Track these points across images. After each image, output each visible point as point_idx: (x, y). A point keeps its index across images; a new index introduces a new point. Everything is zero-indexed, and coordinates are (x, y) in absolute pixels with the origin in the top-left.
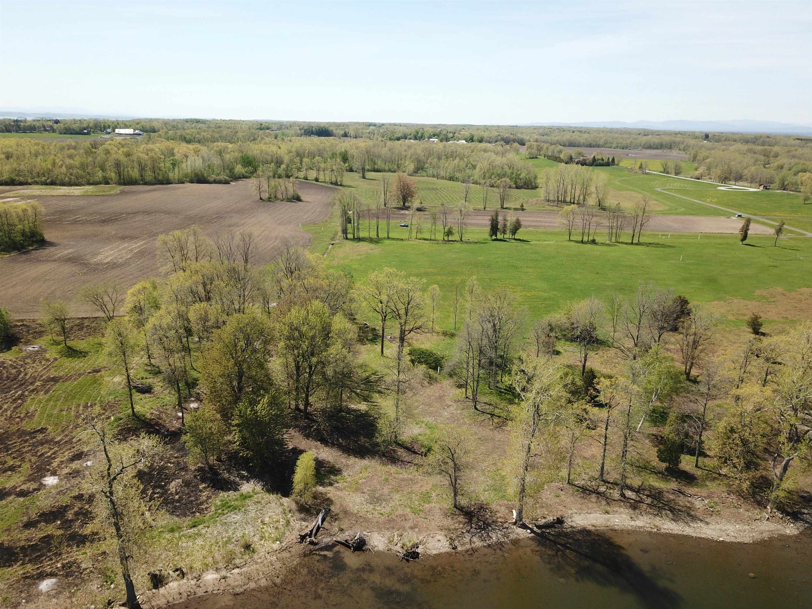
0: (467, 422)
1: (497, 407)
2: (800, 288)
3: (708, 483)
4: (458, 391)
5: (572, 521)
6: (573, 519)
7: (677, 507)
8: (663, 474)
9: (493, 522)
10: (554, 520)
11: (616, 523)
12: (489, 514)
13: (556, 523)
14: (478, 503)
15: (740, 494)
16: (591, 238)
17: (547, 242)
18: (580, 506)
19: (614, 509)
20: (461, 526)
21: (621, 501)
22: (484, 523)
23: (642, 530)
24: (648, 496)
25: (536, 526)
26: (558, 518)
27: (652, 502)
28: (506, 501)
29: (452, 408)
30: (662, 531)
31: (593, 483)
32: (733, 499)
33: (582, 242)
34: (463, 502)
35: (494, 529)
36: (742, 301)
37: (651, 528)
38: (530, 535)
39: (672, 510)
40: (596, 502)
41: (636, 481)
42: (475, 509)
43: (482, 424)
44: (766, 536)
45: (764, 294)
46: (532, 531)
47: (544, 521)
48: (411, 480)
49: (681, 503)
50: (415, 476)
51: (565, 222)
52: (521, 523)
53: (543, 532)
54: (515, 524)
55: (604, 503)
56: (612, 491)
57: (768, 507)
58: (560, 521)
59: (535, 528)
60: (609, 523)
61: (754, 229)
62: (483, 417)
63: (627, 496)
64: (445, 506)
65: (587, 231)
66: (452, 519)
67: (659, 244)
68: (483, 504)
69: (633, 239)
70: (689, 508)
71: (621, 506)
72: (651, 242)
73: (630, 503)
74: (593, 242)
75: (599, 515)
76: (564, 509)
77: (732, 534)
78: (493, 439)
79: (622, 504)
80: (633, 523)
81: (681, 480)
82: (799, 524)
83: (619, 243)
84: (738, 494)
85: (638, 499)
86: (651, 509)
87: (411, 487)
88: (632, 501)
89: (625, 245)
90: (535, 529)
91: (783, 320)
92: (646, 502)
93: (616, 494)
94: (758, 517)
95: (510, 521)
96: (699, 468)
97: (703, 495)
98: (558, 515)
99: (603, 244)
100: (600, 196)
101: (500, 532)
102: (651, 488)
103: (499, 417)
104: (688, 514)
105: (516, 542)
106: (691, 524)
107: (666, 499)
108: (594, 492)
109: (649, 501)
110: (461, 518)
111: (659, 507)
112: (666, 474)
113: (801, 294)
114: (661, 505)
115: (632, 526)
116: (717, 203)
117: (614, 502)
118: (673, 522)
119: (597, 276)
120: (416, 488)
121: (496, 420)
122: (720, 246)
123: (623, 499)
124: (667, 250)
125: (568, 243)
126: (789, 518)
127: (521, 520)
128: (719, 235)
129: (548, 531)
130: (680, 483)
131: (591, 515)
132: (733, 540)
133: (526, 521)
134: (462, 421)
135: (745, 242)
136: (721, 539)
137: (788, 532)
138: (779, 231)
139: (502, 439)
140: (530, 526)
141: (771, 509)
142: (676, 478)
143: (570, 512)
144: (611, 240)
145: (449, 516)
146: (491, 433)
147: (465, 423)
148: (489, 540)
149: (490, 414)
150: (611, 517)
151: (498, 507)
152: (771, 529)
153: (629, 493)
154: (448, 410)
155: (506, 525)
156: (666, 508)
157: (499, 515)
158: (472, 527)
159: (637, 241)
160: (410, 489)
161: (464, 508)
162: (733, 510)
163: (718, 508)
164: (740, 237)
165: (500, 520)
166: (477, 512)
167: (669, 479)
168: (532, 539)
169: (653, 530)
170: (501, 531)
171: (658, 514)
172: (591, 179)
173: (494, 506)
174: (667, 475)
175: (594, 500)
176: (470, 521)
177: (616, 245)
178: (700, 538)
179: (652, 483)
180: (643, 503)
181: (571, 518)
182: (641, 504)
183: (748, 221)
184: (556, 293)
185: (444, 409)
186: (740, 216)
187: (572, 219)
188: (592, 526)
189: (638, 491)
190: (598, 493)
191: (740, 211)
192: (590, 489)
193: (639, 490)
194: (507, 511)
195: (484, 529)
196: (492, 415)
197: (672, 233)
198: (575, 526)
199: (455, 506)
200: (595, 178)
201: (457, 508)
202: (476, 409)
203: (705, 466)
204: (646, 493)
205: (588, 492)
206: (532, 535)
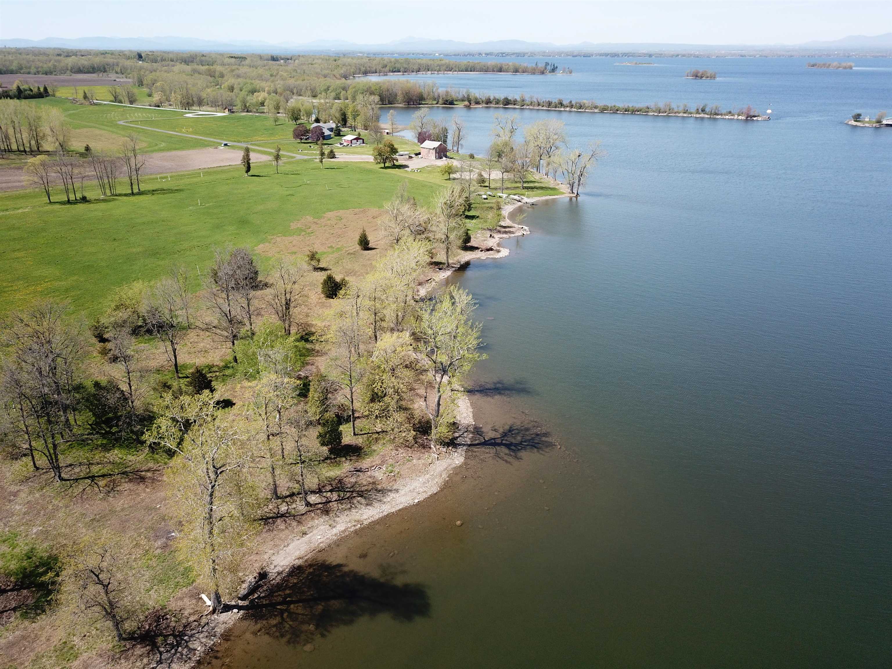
0: (61, 505)
1: (92, 464)
2: (324, 213)
3: (374, 448)
4: (18, 465)
5: (275, 566)
6: (275, 563)
7: (363, 489)
8: (331, 458)
9: (185, 627)
10: (255, 578)
11: (319, 541)
12: (173, 619)
13: (260, 580)
14: (149, 614)
15: (407, 445)
16: (79, 196)
17: (20, 211)
18: (272, 543)
19: (309, 526)
20: (145, 661)
21: (309, 511)
22: (175, 636)
23: (347, 533)
24: (331, 491)
25: (240, 599)
26: (260, 574)
27: (339, 496)
28: (184, 589)
29: (22, 495)
30: (366, 523)
31: (270, 507)
32: (402, 453)
33: (69, 202)
34: (129, 626)
35: (192, 636)
36: (284, 238)
37: (354, 526)
38: (239, 614)
39: (361, 494)
40: (286, 528)
41: (312, 482)
42: (150, 625)
43: (85, 497)
44: (445, 476)
45: (299, 226)
46: (240, 608)
47: (244, 586)
48: (24, 638)
49: (365, 483)
50: (25, 628)
51: (36, 179)
52: (222, 606)
53: (252, 601)
54: (214, 611)
55: (294, 524)
56: (294, 506)
57: (432, 446)
58: (263, 576)
59: (239, 601)
60: (312, 546)
61: (254, 157)
62: (80, 486)
63: (312, 502)
64: (104, 646)
65: (70, 187)
66: (127, 659)
67: (164, 190)
68: (157, 611)
69: (132, 189)
70: (374, 483)
71: (313, 518)
72: (154, 189)
73: (320, 509)
74: (84, 200)
75: (298, 542)
76: (257, 558)
77: (421, 490)
78: (112, 512)
79: (313, 515)
80: (335, 531)
81: (350, 456)
82: (459, 450)
83: (116, 195)
84: (403, 446)
85: (324, 500)
86: (342, 504)
87: (32, 650)
88: (320, 506)
89: (125, 198)
90: (241, 603)
91: (330, 250)
92: (334, 499)
93: (300, 506)
94: (430, 461)
95: (206, 613)
96: (357, 435)
97: (377, 462)
98: (257, 566)
99: (98, 201)
100: (61, 138)
101: (202, 636)
102: (330, 480)
103: (103, 476)
104: (376, 490)
105: (227, 636)
106: (385, 500)
107: (349, 486)
108: (278, 517)
109: (335, 496)
110: (139, 650)
111: (348, 498)
112: (333, 457)
113: (329, 220)
114: (348, 494)
115: (336, 535)
116: (196, 133)
117: (304, 517)
118: (369, 507)
119: (116, 244)
120: (40, 647)
121: (102, 483)
122: (229, 181)
123: (311, 509)
124: (178, 195)
125: (50, 207)
126: (450, 448)
127: (219, 602)
128: (219, 169)
129: (256, 596)
130: (351, 460)
131: (291, 547)
132: (425, 496)
133: (225, 600)
134: (50, 507)
135: (250, 173)
136: (416, 501)
137: (457, 462)
138: (277, 157)
139: (126, 506)
140: (233, 603)
141: (435, 447)
142: (344, 456)
143: (266, 557)
144: (105, 194)
145: (120, 659)
146: (105, 504)
147: (57, 509)
148: (195, 654)
149: (88, 478)
150: (310, 537)
151: (180, 603)
152: (445, 467)
153: (313, 499)
154: (18, 500)
155: (204, 621)
156: (355, 495)
157: (186, 613)
158: (161, 653)
159: (137, 191)
160: (31, 654)
161: (134, 632)
162: (409, 465)
163: (397, 470)
164: (244, 169)
165: (192, 619)
166: (156, 627)
167: (340, 461)
168: (244, 618)
169: (357, 527)
170: (202, 632)
171: (351, 507)
172: (39, 118)
173: (173, 605)
174: (335, 458)
175: (282, 526)
176: (154, 647)
177: (114, 200)
178: (400, 510)
179: (328, 475)
180: (331, 501)
181: (271, 563)
182: (331, 504)
183: (247, 150)
184: (75, 278)
185: (10, 501)
186: (226, 145)
187: (44, 174)
188: (298, 559)
189: (319, 491)
190: (282, 516)
191: (226, 140)
192: (271, 515)
193: (319, 489)
194: (194, 601)
195: (179, 645)
196: (93, 478)
197: (170, 174)
198: (281, 569)
199: (121, 638)
200: (44, 115)
201: (125, 639)
202: (62, 479)
203: (361, 430)
204: (328, 488)
205: (271, 520)
206: (242, 612)
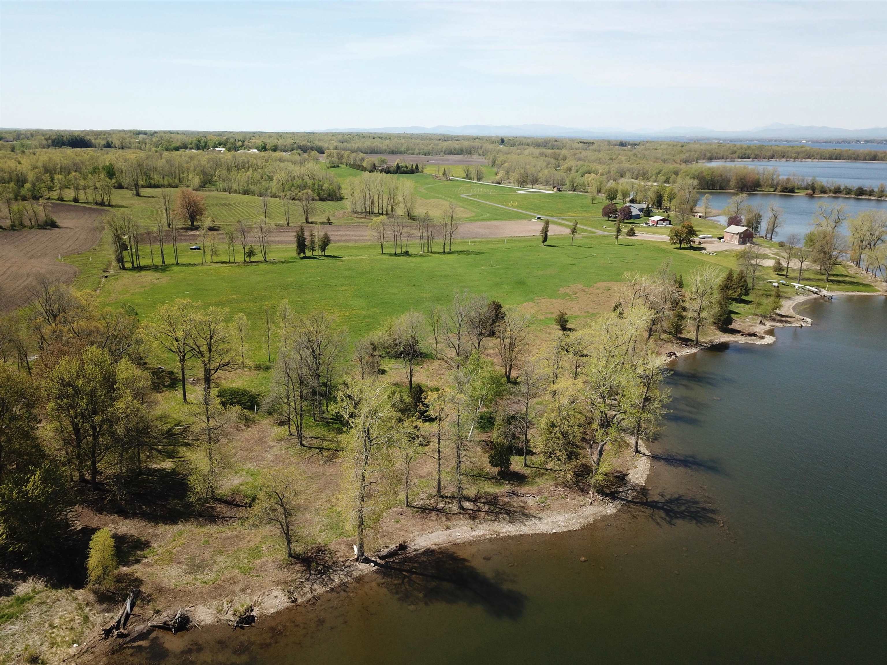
0: (294, 462)
1: (324, 439)
2: (596, 282)
3: (537, 480)
4: (280, 429)
5: (415, 544)
6: (416, 542)
7: (512, 509)
8: (497, 479)
9: (334, 563)
10: (397, 547)
11: (458, 537)
12: (328, 555)
13: (400, 550)
14: (316, 547)
15: (566, 485)
16: (404, 250)
17: (359, 257)
18: (421, 527)
19: (455, 523)
20: (299, 575)
21: (460, 513)
22: (324, 566)
23: (483, 538)
24: (485, 503)
25: (380, 558)
26: (401, 545)
27: (489, 509)
28: (345, 538)
29: (275, 449)
30: (502, 535)
31: (432, 501)
32: (560, 491)
33: (395, 254)
34: (299, 548)
35: (334, 571)
36: (548, 300)
37: (491, 534)
38: (374, 568)
39: (508, 513)
40: (437, 520)
41: (471, 491)
42: (312, 554)
43: (311, 460)
44: (591, 519)
45: (567, 291)
46: (376, 564)
47: (387, 550)
48: (236, 536)
49: (516, 505)
50: (240, 531)
51: (376, 234)
52: (364, 557)
53: (387, 563)
54: (357, 560)
55: (444, 519)
56: (450, 506)
57: (590, 492)
58: (403, 547)
59: (378, 560)
60: (451, 539)
61: (553, 230)
62: (311, 453)
63: (465, 507)
64: (279, 557)
65: (399, 243)
66: (288, 570)
67: (470, 252)
68: (321, 547)
69: (444, 248)
70: (523, 507)
71: (460, 519)
72: (462, 250)
73: (469, 514)
74: (407, 254)
75: (441, 533)
76: (405, 534)
77: (563, 524)
78: (323, 475)
79: (462, 516)
80: (474, 534)
81: (514, 481)
82: (616, 503)
83: (432, 253)
84: (564, 485)
85: (476, 508)
86: (488, 515)
87: (237, 545)
88: (471, 512)
89: (437, 255)
90: (379, 561)
91: (585, 314)
92: (484, 510)
93: (454, 507)
94: (583, 503)
95: (352, 559)
96: (528, 466)
97: (534, 492)
98: (400, 541)
99: (417, 255)
100: (408, 205)
101: (342, 573)
102: (487, 494)
103: (329, 449)
104: (523, 513)
105: (359, 580)
106: (526, 523)
107: (501, 504)
108: (434, 510)
109: (486, 508)
110: (298, 567)
111: (496, 512)
112: (499, 478)
113: (598, 289)
114: (497, 510)
115: (473, 537)
116: (517, 207)
117: (453, 517)
118: (510, 524)
119: (414, 289)
120: (243, 544)
121: (325, 454)
122: (525, 249)
123: (462, 511)
124: (478, 257)
125: (381, 257)
126: (608, 498)
127: (363, 554)
128: (522, 238)
129: (392, 560)
130: (512, 484)
131: (433, 534)
132: (564, 530)
133: (368, 554)
134: (288, 461)
135: (546, 243)
136: (554, 531)
137: (609, 512)
138: (574, 231)
139: (334, 473)
140: (373, 559)
141: (593, 493)
142: (509, 480)
143: (412, 535)
144: (423, 251)
145: (284, 568)
146: (322, 468)
147: (291, 463)
148: (332, 583)
149: (318, 448)
150: (452, 532)
151: (338, 547)
152: (594, 512)
153: (467, 505)
154: (272, 452)
155: (348, 564)
156: (502, 511)
157: (339, 554)
158: (311, 574)
159: (449, 250)
160: (236, 547)
161: (300, 555)
162: (561, 501)
163: (548, 502)
164: (542, 239)
165: (340, 559)
166: (315, 556)
167: (503, 483)
168: (376, 572)
169: (493, 536)
170: (343, 571)
171: (496, 520)
172: (397, 188)
173: (333, 547)
174: (500, 479)
175: (434, 518)
176: (309, 568)
177: (428, 256)
178: (536, 534)
179: (487, 490)
180: (481, 511)
181: (413, 541)
182: (479, 513)
183: (547, 223)
184: (375, 309)
185: (266, 451)
186: (539, 218)
187: (382, 231)
188: (435, 544)
189: (474, 500)
190: (438, 510)
191: (540, 214)
192: (430, 507)
193: (476, 499)
194: (347, 549)
195: (324, 573)
196: (321, 449)
197: (480, 240)
198: (419, 548)
199: (290, 555)
200: (400, 187)
201: (292, 557)
202: (302, 445)
203: (533, 464)
204: (483, 500)
205: (427, 511)
206: (377, 567)
